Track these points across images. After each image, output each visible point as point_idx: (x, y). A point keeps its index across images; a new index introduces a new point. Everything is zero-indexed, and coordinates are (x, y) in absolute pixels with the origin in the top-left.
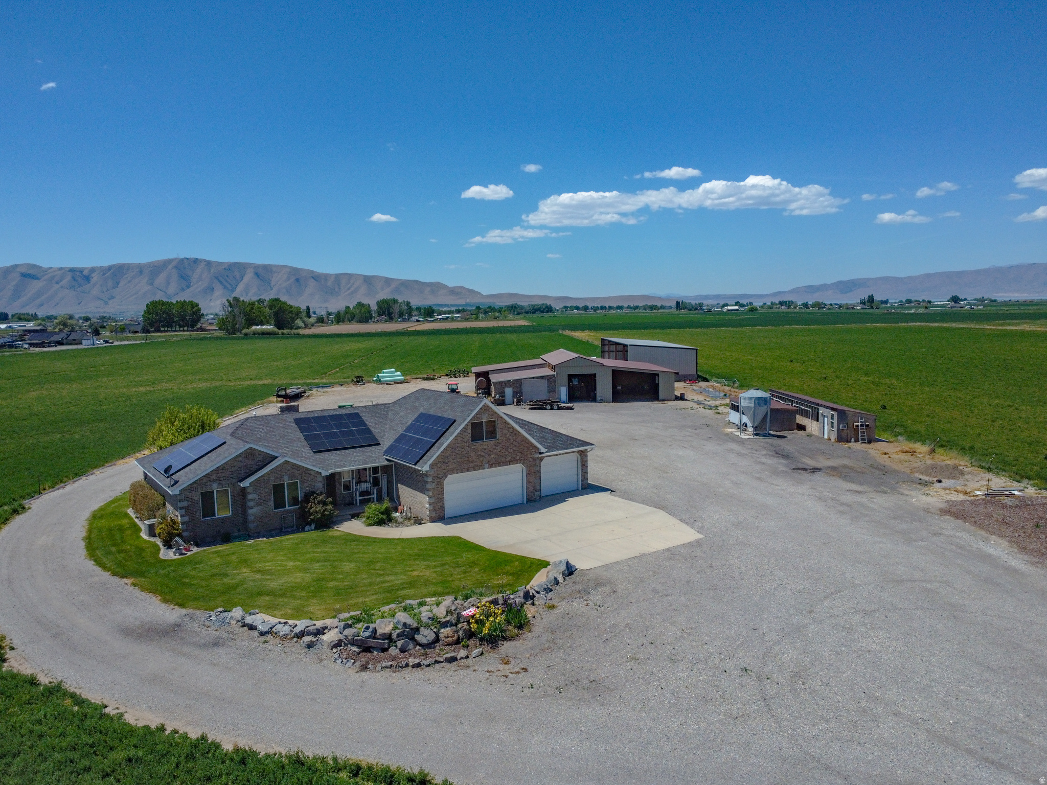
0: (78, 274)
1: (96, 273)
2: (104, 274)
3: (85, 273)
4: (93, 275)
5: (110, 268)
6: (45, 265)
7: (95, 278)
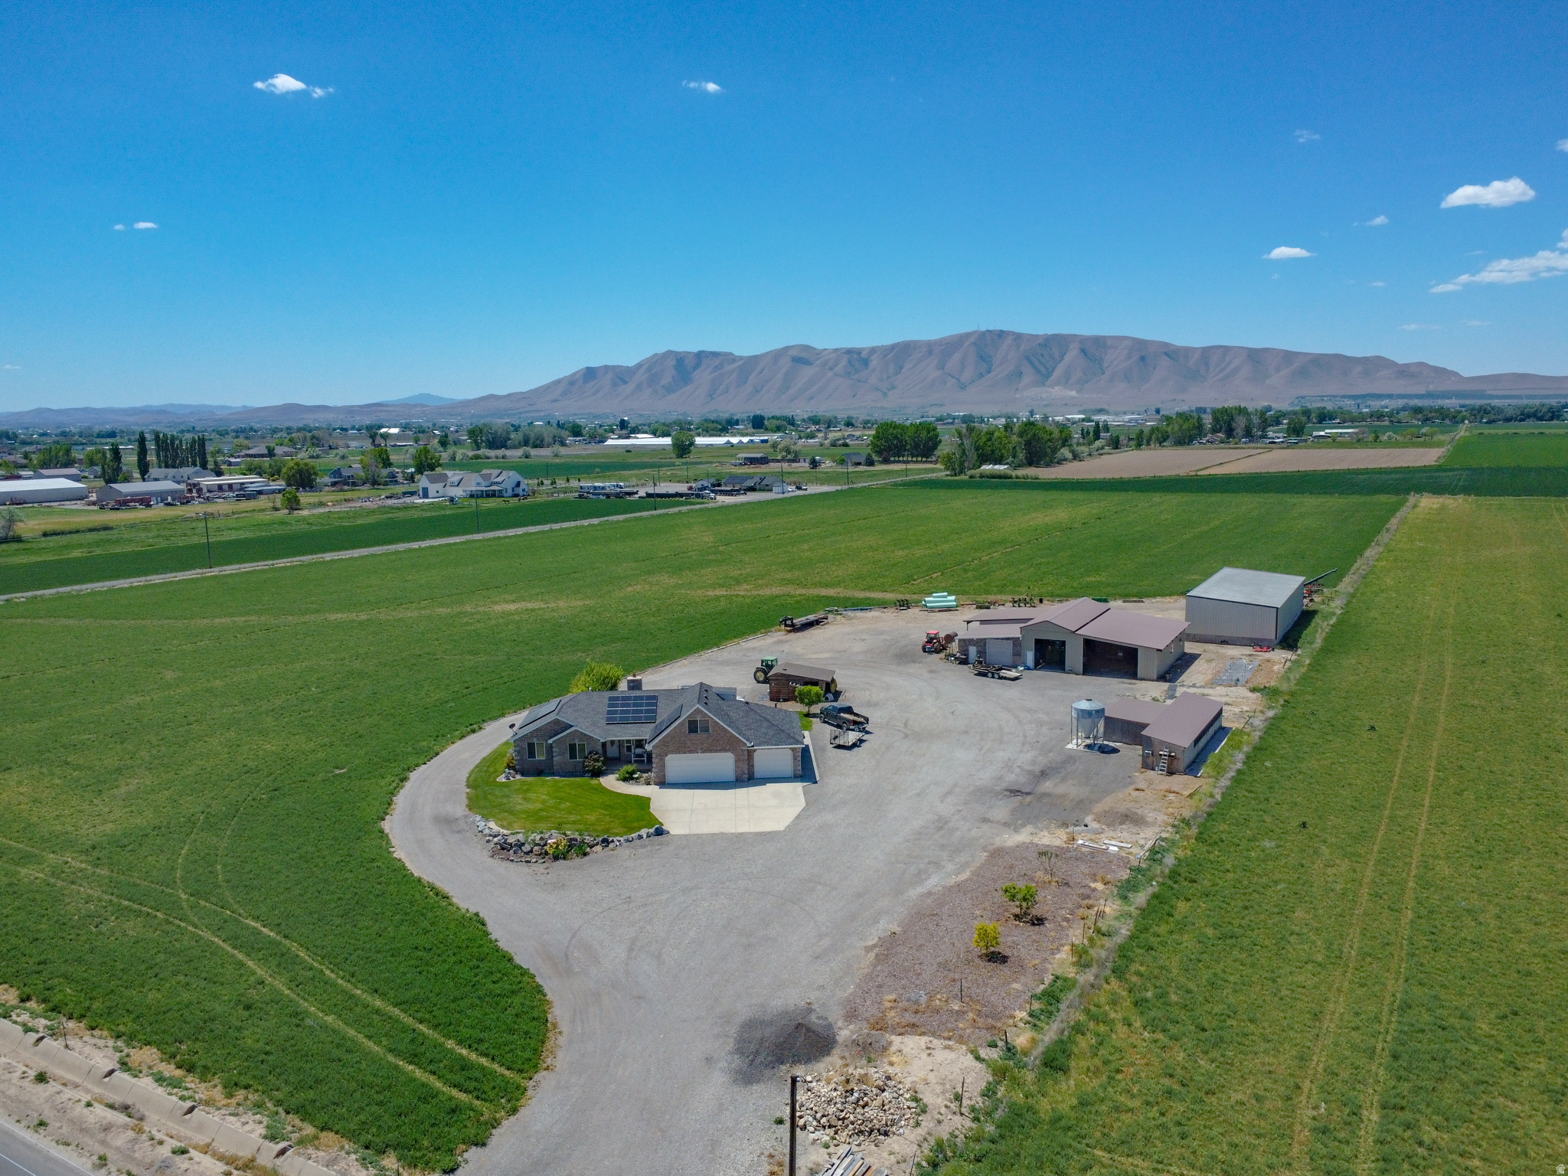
0: (855, 356)
1: (876, 355)
2: (885, 356)
3: (864, 354)
4: (872, 358)
5: (893, 347)
6: (819, 346)
7: (875, 362)
